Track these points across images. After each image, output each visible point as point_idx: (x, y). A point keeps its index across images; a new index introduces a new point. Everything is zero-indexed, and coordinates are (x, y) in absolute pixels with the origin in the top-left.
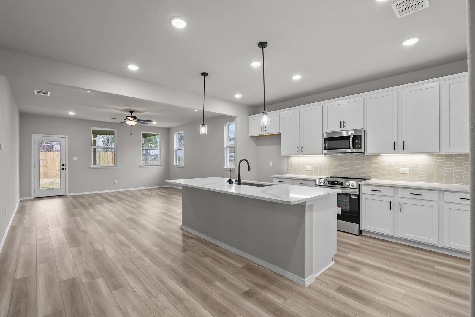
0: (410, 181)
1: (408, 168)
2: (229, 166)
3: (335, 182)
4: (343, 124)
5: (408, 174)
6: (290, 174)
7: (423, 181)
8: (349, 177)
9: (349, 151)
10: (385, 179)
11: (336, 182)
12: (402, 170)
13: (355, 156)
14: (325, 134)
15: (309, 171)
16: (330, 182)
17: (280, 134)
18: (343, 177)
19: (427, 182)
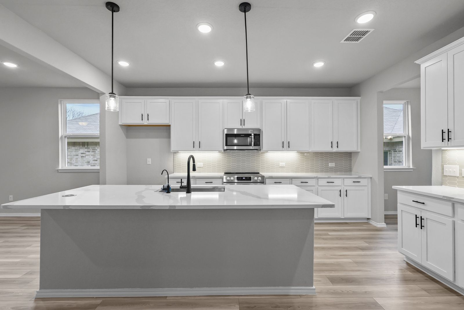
0: (286, 172)
1: (284, 162)
2: (66, 166)
3: (243, 178)
4: (242, 122)
5: (284, 167)
6: (178, 172)
7: (293, 171)
8: (241, 172)
9: (251, 148)
10: (269, 172)
11: (245, 178)
12: (282, 164)
13: (247, 152)
14: (226, 130)
15: (201, 169)
16: (239, 178)
17: (170, 126)
18: (235, 172)
19: (296, 172)
